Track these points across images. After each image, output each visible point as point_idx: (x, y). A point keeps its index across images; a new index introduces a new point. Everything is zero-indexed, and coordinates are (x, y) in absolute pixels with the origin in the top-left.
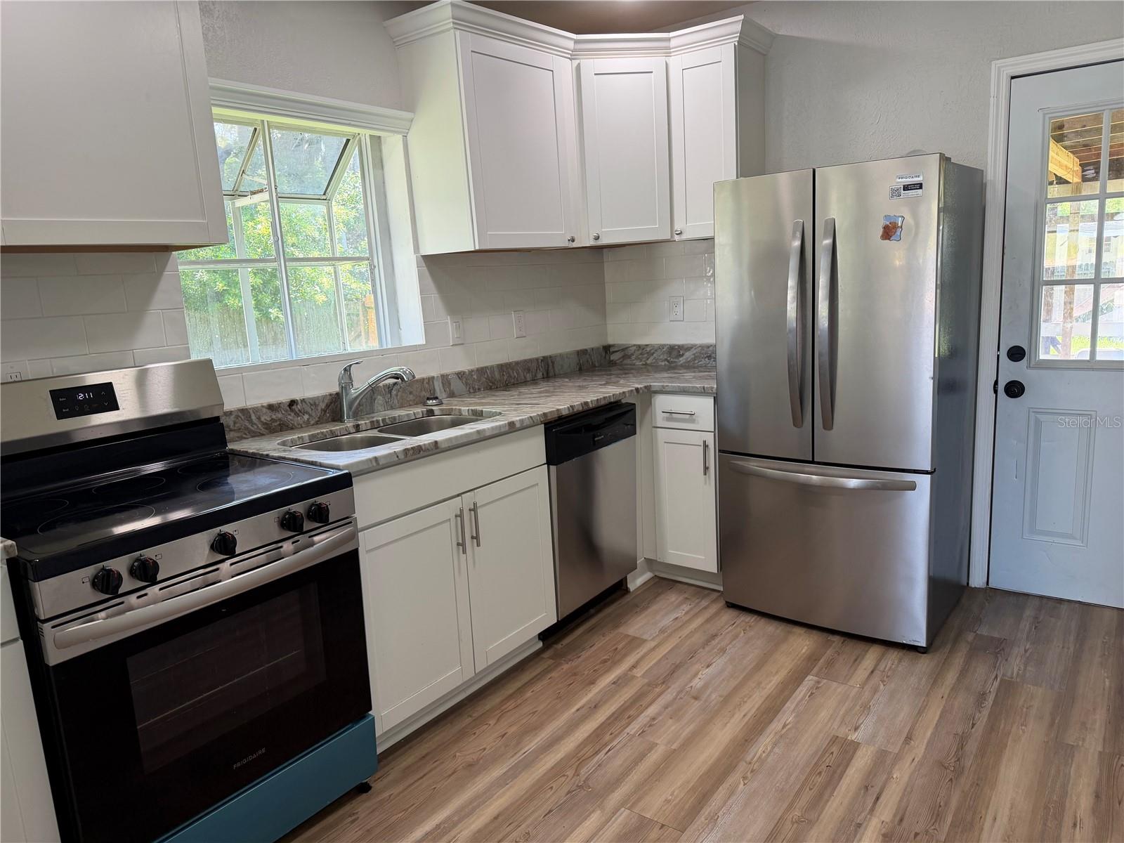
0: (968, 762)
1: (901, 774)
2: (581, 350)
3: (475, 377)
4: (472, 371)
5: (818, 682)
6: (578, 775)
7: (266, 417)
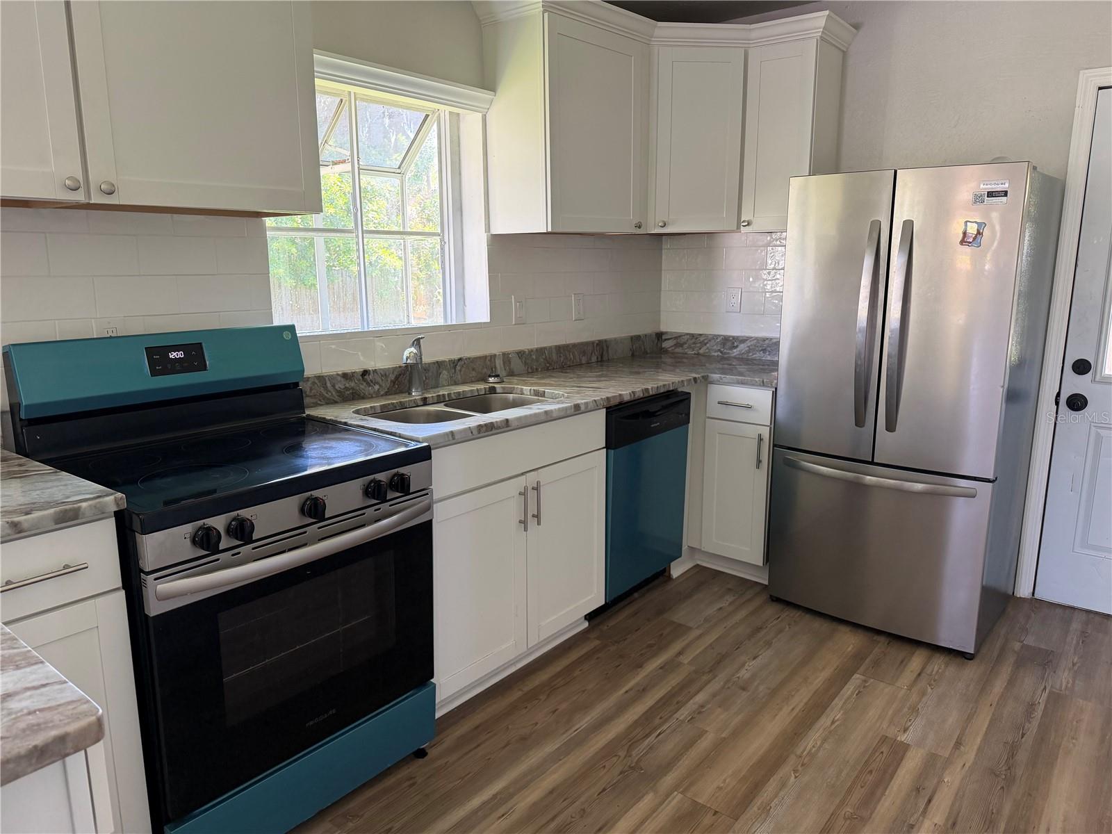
0: (1019, 772)
1: (952, 779)
2: (635, 336)
3: (534, 357)
4: (532, 351)
5: (865, 681)
6: (630, 756)
7: (340, 386)
